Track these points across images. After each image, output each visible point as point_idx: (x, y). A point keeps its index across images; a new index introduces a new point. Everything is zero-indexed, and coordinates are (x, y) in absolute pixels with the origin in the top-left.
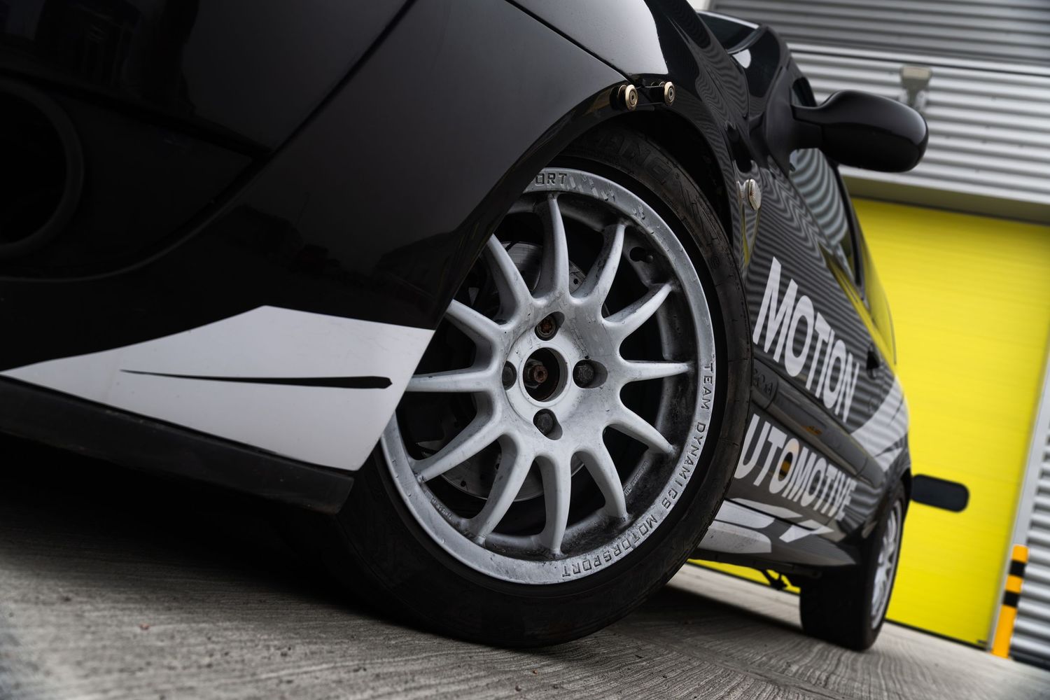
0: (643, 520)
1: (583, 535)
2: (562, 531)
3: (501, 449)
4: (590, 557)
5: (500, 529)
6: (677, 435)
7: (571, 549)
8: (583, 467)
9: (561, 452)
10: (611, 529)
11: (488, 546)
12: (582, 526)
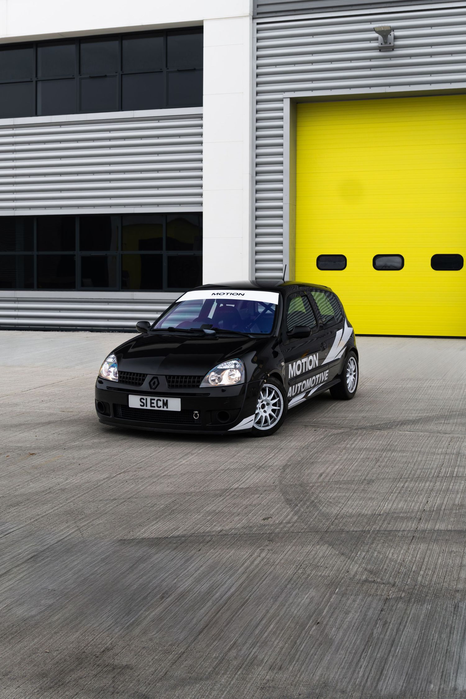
0: (278, 418)
1: (272, 421)
2: (270, 421)
3: (262, 416)
4: (273, 424)
5: (264, 424)
6: (277, 416)
7: (271, 423)
8: (270, 415)
9: (267, 414)
10: (275, 420)
11: (263, 427)
12: (272, 420)
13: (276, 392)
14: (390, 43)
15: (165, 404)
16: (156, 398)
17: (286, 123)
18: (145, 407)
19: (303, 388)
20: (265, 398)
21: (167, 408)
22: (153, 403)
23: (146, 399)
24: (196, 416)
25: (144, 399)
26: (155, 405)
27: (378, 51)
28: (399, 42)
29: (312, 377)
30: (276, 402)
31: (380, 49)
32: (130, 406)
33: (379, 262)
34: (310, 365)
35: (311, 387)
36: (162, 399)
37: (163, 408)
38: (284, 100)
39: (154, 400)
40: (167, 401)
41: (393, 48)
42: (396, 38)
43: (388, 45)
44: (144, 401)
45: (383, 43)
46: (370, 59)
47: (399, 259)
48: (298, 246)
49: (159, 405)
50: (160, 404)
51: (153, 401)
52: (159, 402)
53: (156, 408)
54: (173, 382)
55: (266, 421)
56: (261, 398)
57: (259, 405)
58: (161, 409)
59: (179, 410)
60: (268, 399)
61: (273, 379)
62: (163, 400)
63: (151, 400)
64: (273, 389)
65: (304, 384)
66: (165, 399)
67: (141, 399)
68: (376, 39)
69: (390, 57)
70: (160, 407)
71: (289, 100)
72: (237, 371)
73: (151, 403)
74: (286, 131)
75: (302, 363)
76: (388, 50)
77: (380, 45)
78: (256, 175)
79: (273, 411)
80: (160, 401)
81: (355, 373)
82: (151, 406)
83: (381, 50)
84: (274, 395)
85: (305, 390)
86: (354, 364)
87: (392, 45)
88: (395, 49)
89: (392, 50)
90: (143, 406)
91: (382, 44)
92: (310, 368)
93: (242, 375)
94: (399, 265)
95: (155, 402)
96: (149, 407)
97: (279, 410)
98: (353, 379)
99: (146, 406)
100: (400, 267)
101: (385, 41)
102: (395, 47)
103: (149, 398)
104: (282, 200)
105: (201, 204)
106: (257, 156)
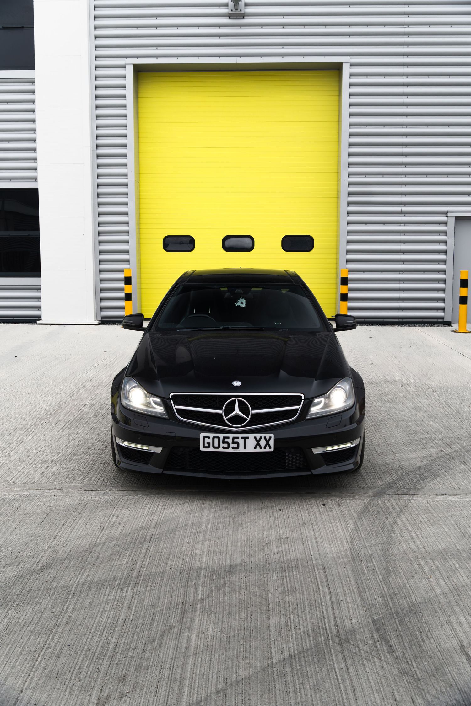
14: (241, 10)
17: (129, 91)
27: (228, 18)
28: (249, 10)
31: (230, 16)
33: (229, 243)
38: (126, 66)
41: (243, 16)
42: (246, 5)
43: (238, 12)
45: (234, 10)
46: (220, 26)
47: (248, 240)
48: (142, 227)
68: (226, 5)
69: (241, 26)
71: (132, 66)
74: (130, 101)
76: (238, 18)
77: (231, 12)
78: (97, 149)
83: (231, 18)
87: (242, 12)
88: (245, 17)
89: (242, 17)
91: (232, 10)
94: (251, 245)
100: (250, 249)
101: (236, 7)
102: (245, 15)
104: (127, 176)
105: (36, 179)
106: (97, 127)
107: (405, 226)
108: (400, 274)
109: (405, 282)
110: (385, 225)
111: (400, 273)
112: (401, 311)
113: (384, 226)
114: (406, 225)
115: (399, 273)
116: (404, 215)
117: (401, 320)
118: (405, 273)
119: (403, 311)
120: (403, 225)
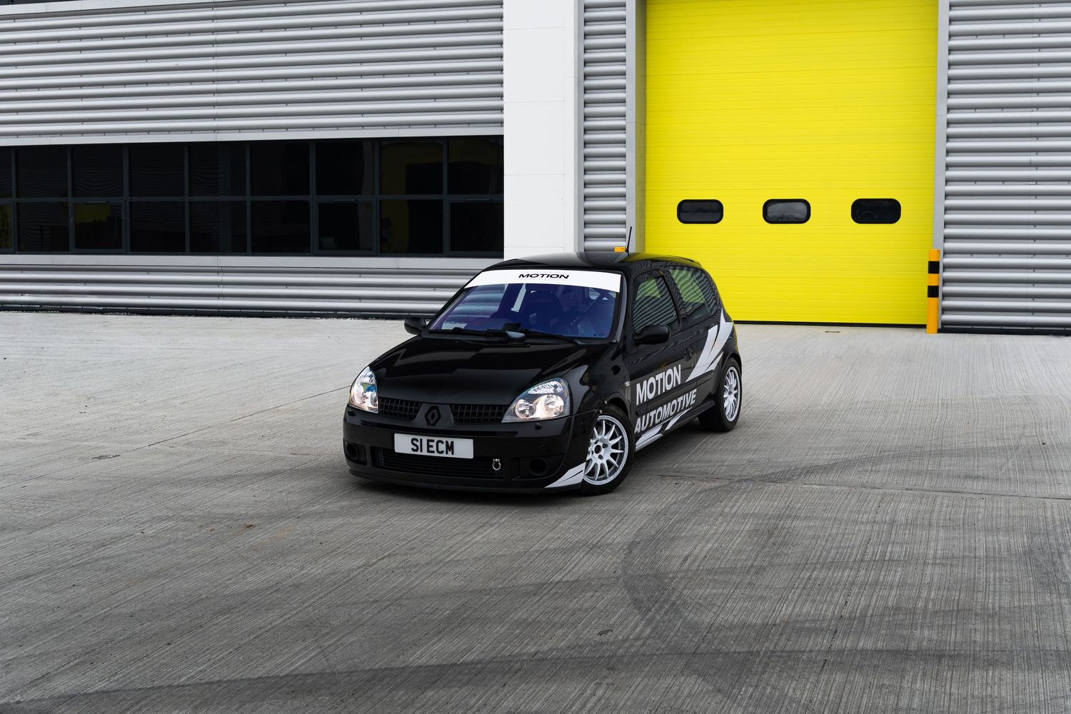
0: (621, 466)
1: (611, 472)
2: (607, 471)
3: (596, 464)
4: (613, 476)
5: (599, 476)
6: (619, 463)
7: (610, 475)
8: (608, 462)
9: (604, 461)
10: (616, 469)
11: (597, 480)
12: (611, 470)
13: (617, 427)
15: (450, 448)
16: (436, 439)
18: (419, 453)
19: (658, 418)
20: (601, 437)
21: (453, 453)
22: (432, 446)
23: (421, 440)
24: (497, 466)
25: (417, 441)
26: (434, 449)
29: (671, 401)
30: (617, 443)
32: (397, 450)
33: (772, 212)
34: (669, 383)
35: (670, 417)
36: (444, 440)
37: (447, 453)
39: (433, 441)
40: (452, 442)
44: (418, 444)
47: (802, 207)
48: (649, 187)
49: (440, 450)
50: (442, 447)
51: (431, 443)
52: (440, 444)
53: (436, 454)
54: (462, 414)
55: (602, 471)
56: (595, 437)
57: (592, 448)
58: (444, 455)
59: (471, 456)
60: (605, 437)
61: (613, 408)
62: (447, 442)
63: (428, 441)
64: (613, 423)
65: (660, 412)
66: (450, 440)
67: (413, 440)
70: (442, 452)
72: (559, 397)
73: (429, 446)
74: (630, 12)
75: (657, 382)
78: (585, 79)
79: (613, 456)
80: (442, 443)
81: (736, 392)
82: (429, 451)
84: (614, 432)
85: (661, 422)
86: (735, 377)
90: (417, 450)
92: (669, 387)
93: (565, 403)
94: (803, 217)
95: (434, 444)
96: (425, 453)
97: (622, 455)
98: (734, 400)
99: (421, 451)
100: (804, 219)
103: (425, 439)
104: (625, 116)
105: (501, 123)
106: (585, 49)
107: (1036, 184)
108: (1028, 258)
109: (1036, 270)
110: (1006, 183)
111: (1030, 256)
112: (1031, 314)
113: (1004, 184)
114: (1038, 183)
115: (1027, 256)
116: (1035, 168)
117: (1030, 328)
118: (1037, 256)
119: (1033, 315)
120: (1034, 183)
